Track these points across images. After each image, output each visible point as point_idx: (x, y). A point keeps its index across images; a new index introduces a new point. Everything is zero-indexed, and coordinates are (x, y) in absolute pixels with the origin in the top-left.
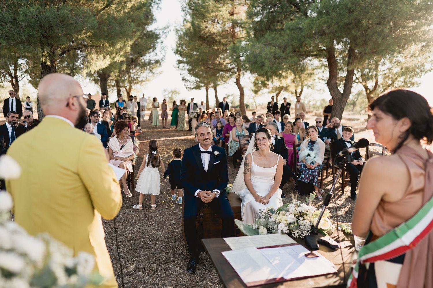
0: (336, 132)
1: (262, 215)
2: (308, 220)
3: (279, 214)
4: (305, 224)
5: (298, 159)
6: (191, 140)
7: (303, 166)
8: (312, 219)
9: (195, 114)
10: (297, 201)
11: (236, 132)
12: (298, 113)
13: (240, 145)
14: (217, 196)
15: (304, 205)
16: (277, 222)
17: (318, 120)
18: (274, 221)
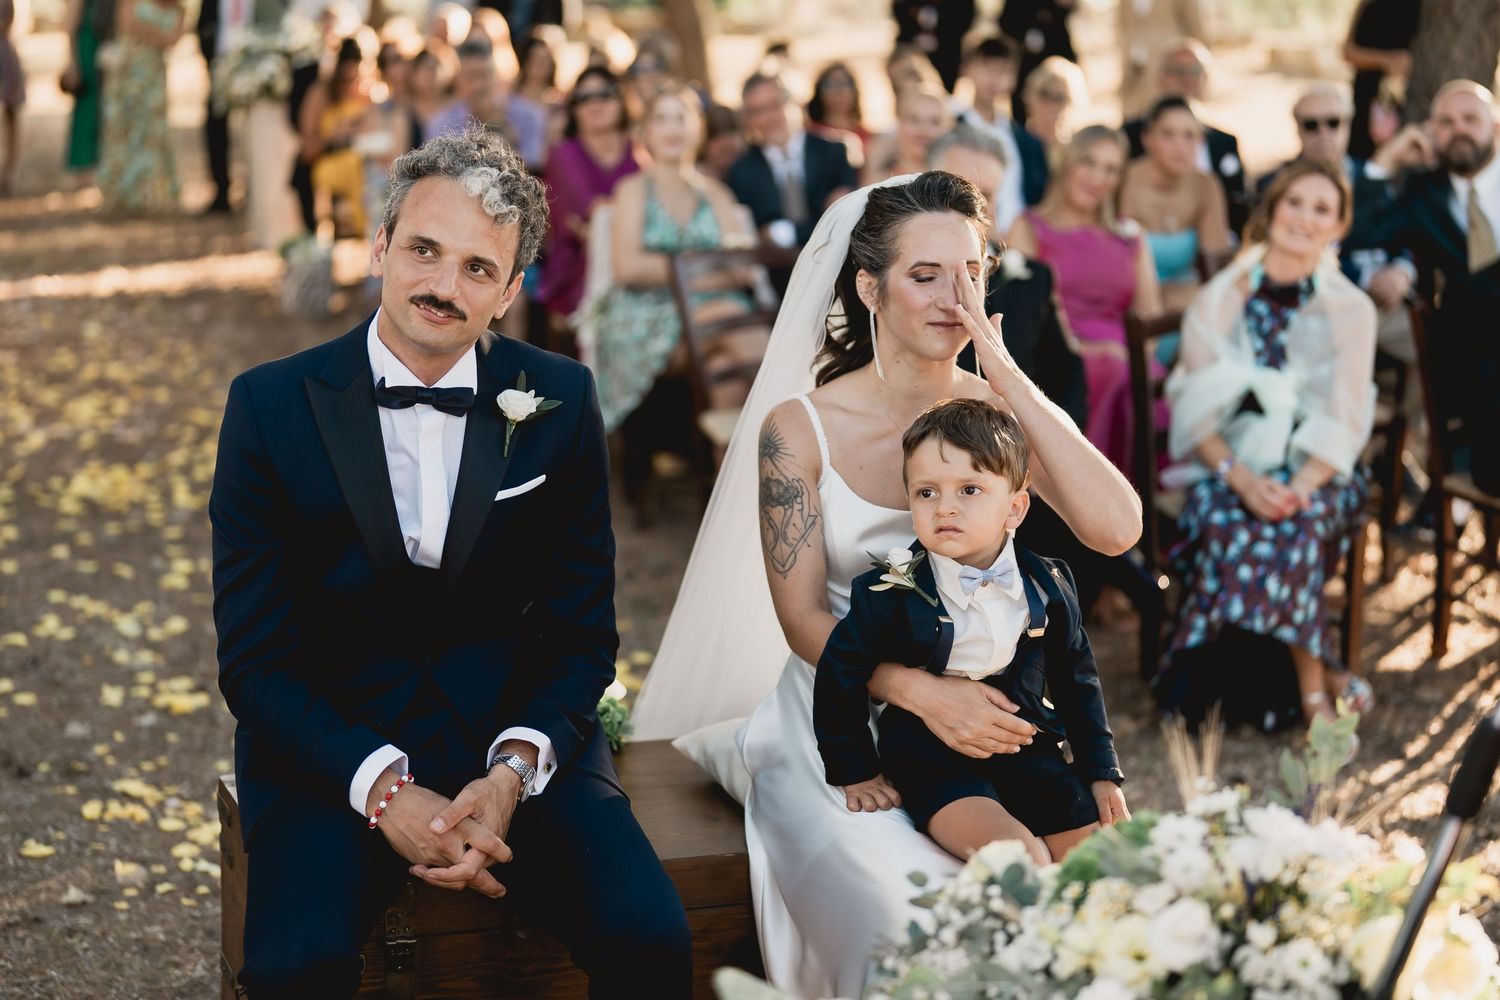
0: (1460, 213)
1: (942, 924)
2: (1317, 938)
3: (1078, 903)
4: (1296, 974)
5: (1163, 437)
6: (249, 302)
7: (1204, 492)
8: (1345, 932)
9: (271, 69)
10: (1219, 789)
11: (648, 221)
12: (1141, 54)
13: (685, 335)
14: (540, 783)
15: (1275, 822)
16: (1063, 970)
17: (1318, 111)
18: (1038, 962)
